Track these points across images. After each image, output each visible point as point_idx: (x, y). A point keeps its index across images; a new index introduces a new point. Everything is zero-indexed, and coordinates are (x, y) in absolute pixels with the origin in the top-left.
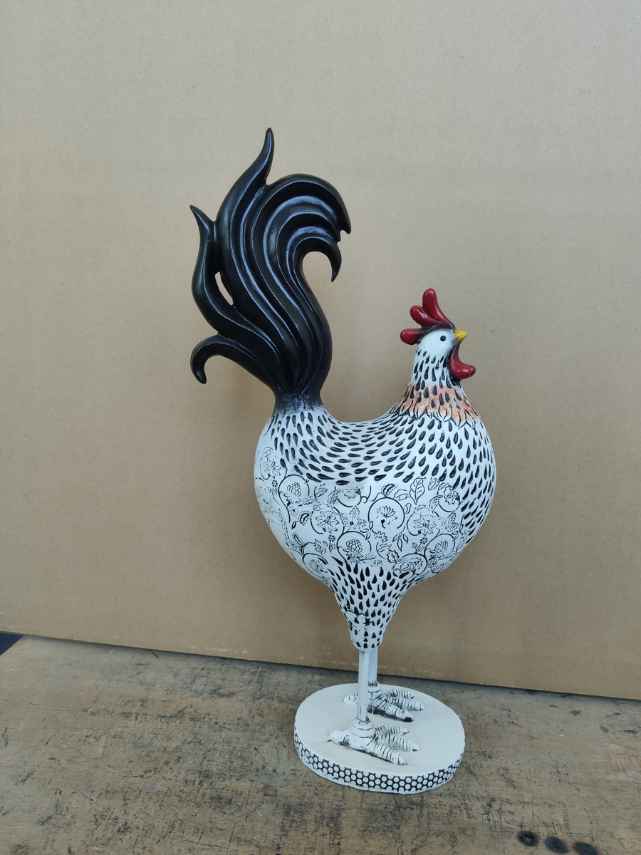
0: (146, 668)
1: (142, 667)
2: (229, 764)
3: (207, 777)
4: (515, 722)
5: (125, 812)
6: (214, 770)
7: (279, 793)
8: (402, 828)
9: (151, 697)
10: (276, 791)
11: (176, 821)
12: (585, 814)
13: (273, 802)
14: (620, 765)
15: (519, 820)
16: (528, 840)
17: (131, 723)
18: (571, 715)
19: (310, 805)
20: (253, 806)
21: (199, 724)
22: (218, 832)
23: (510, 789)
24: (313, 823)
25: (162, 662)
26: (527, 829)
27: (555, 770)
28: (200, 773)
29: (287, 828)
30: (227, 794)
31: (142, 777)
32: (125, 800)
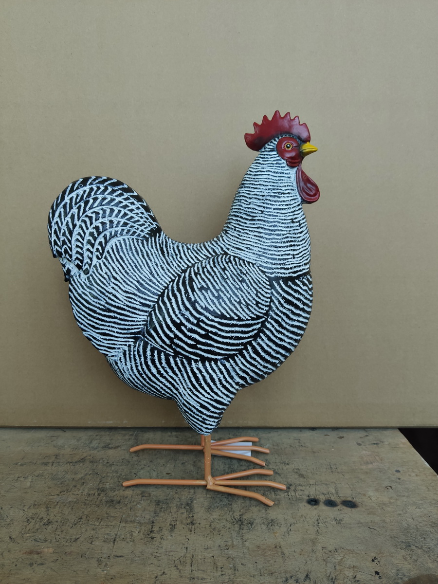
0: (57, 438)
1: (55, 438)
2: (117, 483)
3: (103, 491)
4: (303, 445)
5: (48, 514)
6: (108, 487)
7: (152, 495)
8: (233, 505)
9: (62, 453)
10: (150, 494)
11: (83, 516)
12: (347, 486)
13: (148, 500)
14: (369, 461)
15: (307, 493)
16: (313, 503)
17: (49, 468)
18: (338, 439)
19: (173, 499)
20: (135, 503)
21: (95, 464)
22: (112, 519)
23: (301, 479)
24: (175, 507)
25: (68, 434)
26: (313, 497)
27: (329, 467)
28: (98, 489)
29: (158, 512)
30: (117, 498)
31: (58, 495)
32: (47, 508)
